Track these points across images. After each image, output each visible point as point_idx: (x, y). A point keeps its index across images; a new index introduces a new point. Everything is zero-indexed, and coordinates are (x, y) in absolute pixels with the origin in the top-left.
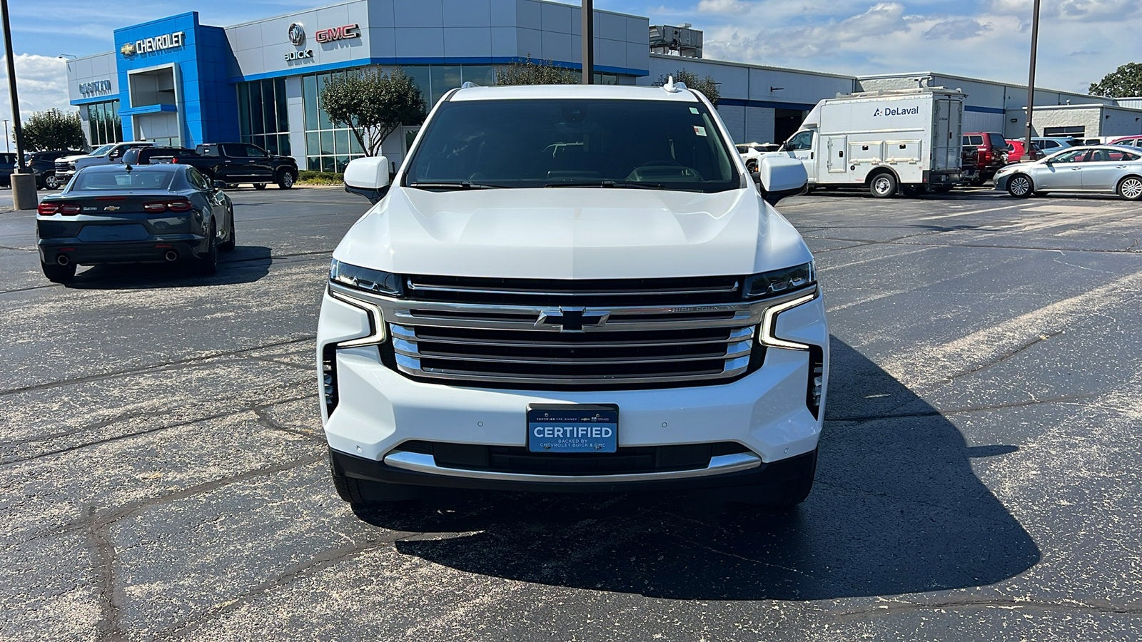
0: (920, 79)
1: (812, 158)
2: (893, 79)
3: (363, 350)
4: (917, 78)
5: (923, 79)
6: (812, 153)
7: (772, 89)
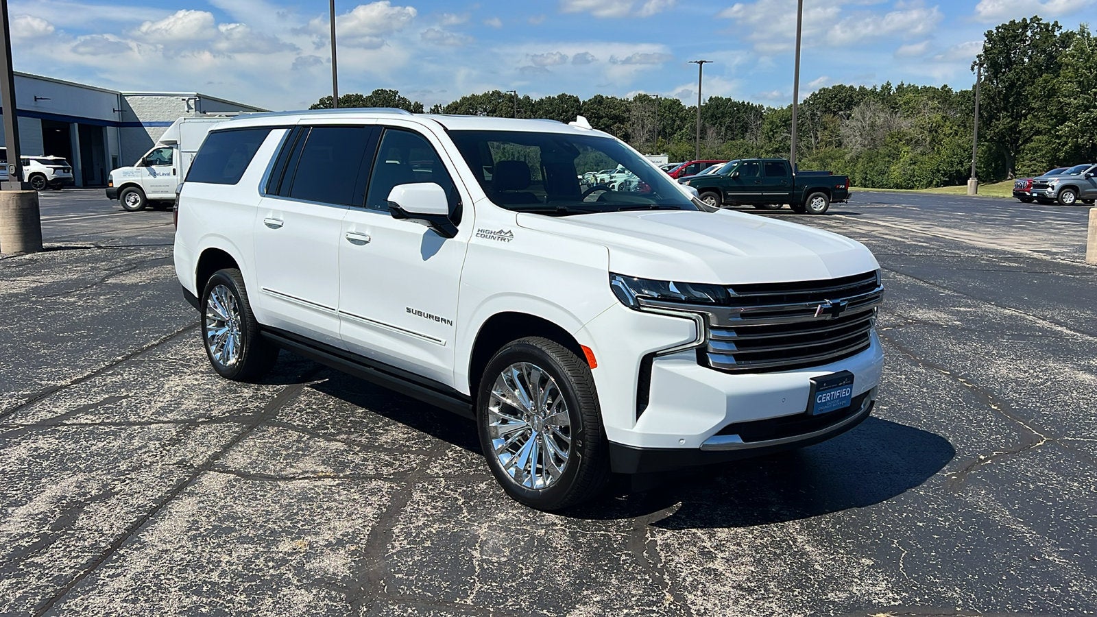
0: (187, 98)
1: (174, 174)
2: (160, 97)
3: (684, 354)
4: (184, 98)
5: (189, 99)
6: (174, 170)
7: (36, 99)
